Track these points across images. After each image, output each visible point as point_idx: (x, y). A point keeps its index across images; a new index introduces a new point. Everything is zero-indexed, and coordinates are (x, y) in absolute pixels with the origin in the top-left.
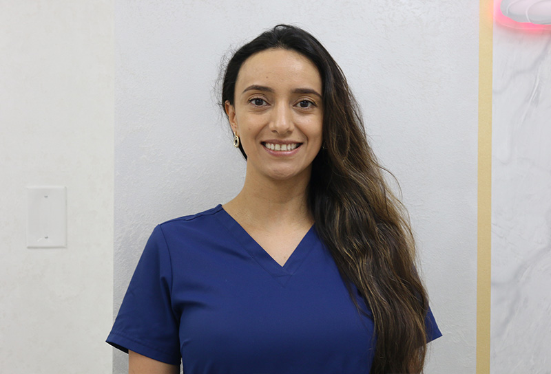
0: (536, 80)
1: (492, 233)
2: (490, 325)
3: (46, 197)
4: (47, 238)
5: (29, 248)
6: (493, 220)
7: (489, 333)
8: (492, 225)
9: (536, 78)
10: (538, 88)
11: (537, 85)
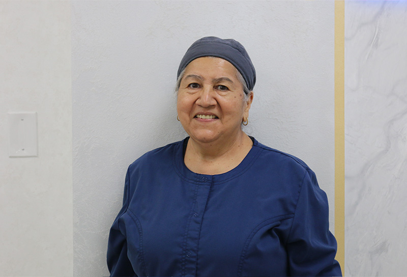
0: (376, 30)
1: (345, 141)
2: (344, 207)
3: (22, 120)
4: (23, 150)
5: (10, 157)
6: (346, 132)
7: (344, 213)
8: (345, 135)
9: (376, 28)
10: (377, 35)
11: (376, 33)
